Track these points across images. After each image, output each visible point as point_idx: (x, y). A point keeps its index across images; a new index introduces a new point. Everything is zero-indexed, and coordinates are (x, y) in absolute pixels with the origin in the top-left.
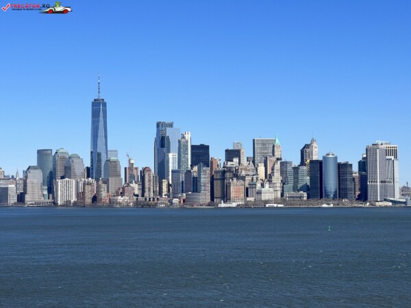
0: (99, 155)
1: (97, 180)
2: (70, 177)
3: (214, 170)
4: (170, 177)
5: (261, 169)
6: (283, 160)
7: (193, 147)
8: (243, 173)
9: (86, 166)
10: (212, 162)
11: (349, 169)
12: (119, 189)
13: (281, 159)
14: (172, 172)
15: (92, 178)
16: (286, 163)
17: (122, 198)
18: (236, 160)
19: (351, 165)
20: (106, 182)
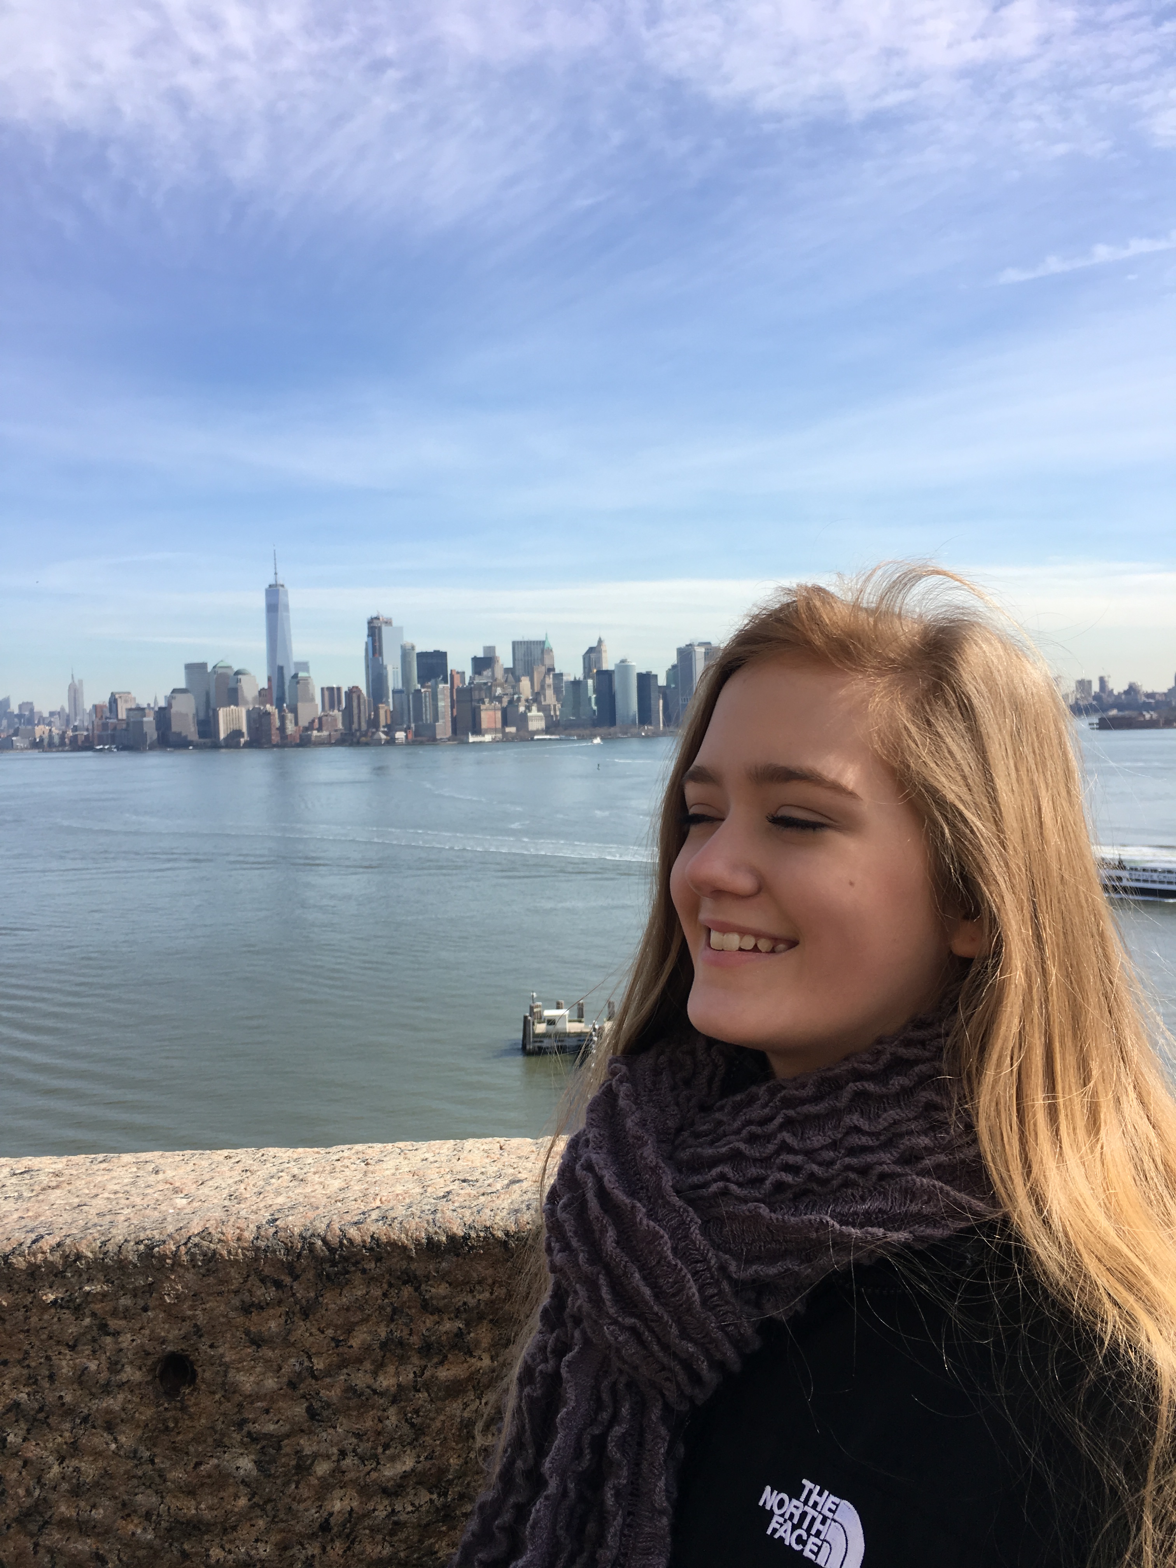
0: (281, 669)
1: (280, 707)
2: (237, 705)
3: (455, 687)
4: (391, 700)
5: (525, 683)
6: (557, 671)
7: (422, 656)
8: (499, 691)
9: (260, 687)
10: (452, 676)
11: (652, 681)
12: (313, 721)
13: (553, 669)
14: (394, 692)
15: (272, 705)
16: (561, 675)
17: (319, 734)
18: (487, 673)
19: (656, 676)
20: (294, 710)
